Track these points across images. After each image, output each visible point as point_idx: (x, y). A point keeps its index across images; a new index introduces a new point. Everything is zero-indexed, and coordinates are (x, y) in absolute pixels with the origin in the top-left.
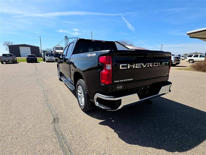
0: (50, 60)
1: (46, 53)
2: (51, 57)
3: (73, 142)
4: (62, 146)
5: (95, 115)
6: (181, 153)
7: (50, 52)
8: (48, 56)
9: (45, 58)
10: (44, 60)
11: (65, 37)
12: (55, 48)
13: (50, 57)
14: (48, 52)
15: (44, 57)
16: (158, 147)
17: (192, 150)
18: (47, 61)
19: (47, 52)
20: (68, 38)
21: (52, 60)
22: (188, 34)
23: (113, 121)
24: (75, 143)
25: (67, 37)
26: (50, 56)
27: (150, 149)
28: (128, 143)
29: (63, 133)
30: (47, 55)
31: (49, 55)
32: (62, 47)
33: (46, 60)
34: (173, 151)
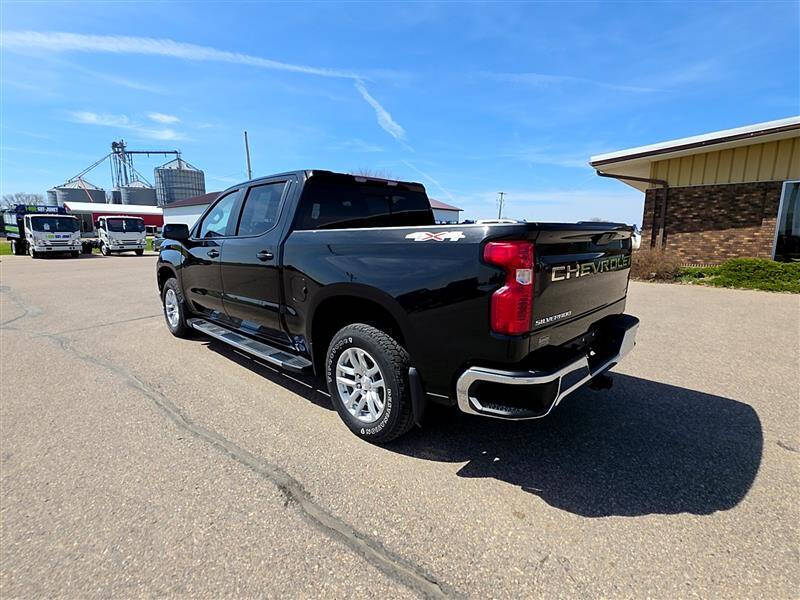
0: (54, 249)
1: (30, 216)
2: (58, 237)
3: (420, 551)
4: (390, 573)
5: (423, 450)
6: (729, 511)
7: (53, 210)
8: (41, 229)
9: (29, 240)
10: (21, 248)
11: (115, 145)
12: (59, 194)
13: (56, 234)
14: (40, 209)
15: (22, 232)
16: (670, 509)
17: (747, 497)
18: (37, 255)
19: (34, 209)
20: (127, 149)
21: (67, 248)
22: (594, 164)
23: (497, 459)
24: (428, 550)
25: (123, 147)
26: (52, 230)
27: (653, 519)
28: (584, 514)
29: (361, 529)
30: (38, 224)
31: (47, 227)
32: (100, 188)
33: (34, 246)
34: (710, 512)
